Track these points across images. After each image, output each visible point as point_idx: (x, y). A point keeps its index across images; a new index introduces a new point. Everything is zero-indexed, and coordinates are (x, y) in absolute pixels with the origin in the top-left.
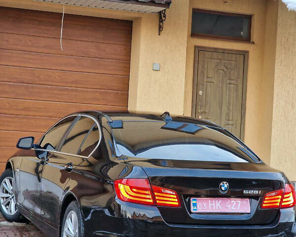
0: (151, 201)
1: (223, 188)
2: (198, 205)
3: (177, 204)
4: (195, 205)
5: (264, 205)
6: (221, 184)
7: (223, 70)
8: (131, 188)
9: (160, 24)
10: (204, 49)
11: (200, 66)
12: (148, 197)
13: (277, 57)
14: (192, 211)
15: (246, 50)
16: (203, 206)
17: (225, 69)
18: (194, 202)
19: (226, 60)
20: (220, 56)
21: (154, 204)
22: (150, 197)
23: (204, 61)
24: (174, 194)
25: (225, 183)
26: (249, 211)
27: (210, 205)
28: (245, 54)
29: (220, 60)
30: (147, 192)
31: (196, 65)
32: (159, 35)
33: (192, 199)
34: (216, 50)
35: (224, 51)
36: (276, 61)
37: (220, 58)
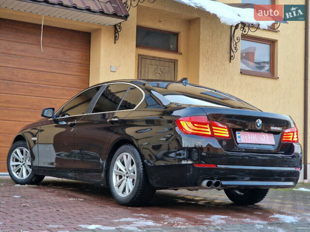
0: (210, 133)
1: (258, 125)
2: (242, 137)
3: (228, 136)
4: (239, 137)
5: (283, 139)
6: (257, 121)
7: (159, 74)
8: (193, 123)
9: (115, 35)
10: (145, 57)
11: (143, 70)
12: (207, 130)
13: (200, 64)
14: (238, 142)
15: (176, 59)
16: (245, 138)
17: (161, 73)
18: (239, 135)
19: (162, 66)
20: (157, 63)
21: (212, 136)
22: (209, 130)
23: (145, 67)
24: (225, 127)
25: (259, 120)
26: (274, 143)
27: (249, 137)
28: (175, 62)
29: (157, 66)
30: (206, 126)
31: (140, 70)
32: (115, 43)
33: (237, 132)
34: (154, 58)
35: (160, 59)
36: (200, 67)
37: (157, 64)
